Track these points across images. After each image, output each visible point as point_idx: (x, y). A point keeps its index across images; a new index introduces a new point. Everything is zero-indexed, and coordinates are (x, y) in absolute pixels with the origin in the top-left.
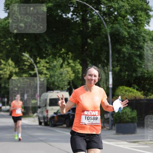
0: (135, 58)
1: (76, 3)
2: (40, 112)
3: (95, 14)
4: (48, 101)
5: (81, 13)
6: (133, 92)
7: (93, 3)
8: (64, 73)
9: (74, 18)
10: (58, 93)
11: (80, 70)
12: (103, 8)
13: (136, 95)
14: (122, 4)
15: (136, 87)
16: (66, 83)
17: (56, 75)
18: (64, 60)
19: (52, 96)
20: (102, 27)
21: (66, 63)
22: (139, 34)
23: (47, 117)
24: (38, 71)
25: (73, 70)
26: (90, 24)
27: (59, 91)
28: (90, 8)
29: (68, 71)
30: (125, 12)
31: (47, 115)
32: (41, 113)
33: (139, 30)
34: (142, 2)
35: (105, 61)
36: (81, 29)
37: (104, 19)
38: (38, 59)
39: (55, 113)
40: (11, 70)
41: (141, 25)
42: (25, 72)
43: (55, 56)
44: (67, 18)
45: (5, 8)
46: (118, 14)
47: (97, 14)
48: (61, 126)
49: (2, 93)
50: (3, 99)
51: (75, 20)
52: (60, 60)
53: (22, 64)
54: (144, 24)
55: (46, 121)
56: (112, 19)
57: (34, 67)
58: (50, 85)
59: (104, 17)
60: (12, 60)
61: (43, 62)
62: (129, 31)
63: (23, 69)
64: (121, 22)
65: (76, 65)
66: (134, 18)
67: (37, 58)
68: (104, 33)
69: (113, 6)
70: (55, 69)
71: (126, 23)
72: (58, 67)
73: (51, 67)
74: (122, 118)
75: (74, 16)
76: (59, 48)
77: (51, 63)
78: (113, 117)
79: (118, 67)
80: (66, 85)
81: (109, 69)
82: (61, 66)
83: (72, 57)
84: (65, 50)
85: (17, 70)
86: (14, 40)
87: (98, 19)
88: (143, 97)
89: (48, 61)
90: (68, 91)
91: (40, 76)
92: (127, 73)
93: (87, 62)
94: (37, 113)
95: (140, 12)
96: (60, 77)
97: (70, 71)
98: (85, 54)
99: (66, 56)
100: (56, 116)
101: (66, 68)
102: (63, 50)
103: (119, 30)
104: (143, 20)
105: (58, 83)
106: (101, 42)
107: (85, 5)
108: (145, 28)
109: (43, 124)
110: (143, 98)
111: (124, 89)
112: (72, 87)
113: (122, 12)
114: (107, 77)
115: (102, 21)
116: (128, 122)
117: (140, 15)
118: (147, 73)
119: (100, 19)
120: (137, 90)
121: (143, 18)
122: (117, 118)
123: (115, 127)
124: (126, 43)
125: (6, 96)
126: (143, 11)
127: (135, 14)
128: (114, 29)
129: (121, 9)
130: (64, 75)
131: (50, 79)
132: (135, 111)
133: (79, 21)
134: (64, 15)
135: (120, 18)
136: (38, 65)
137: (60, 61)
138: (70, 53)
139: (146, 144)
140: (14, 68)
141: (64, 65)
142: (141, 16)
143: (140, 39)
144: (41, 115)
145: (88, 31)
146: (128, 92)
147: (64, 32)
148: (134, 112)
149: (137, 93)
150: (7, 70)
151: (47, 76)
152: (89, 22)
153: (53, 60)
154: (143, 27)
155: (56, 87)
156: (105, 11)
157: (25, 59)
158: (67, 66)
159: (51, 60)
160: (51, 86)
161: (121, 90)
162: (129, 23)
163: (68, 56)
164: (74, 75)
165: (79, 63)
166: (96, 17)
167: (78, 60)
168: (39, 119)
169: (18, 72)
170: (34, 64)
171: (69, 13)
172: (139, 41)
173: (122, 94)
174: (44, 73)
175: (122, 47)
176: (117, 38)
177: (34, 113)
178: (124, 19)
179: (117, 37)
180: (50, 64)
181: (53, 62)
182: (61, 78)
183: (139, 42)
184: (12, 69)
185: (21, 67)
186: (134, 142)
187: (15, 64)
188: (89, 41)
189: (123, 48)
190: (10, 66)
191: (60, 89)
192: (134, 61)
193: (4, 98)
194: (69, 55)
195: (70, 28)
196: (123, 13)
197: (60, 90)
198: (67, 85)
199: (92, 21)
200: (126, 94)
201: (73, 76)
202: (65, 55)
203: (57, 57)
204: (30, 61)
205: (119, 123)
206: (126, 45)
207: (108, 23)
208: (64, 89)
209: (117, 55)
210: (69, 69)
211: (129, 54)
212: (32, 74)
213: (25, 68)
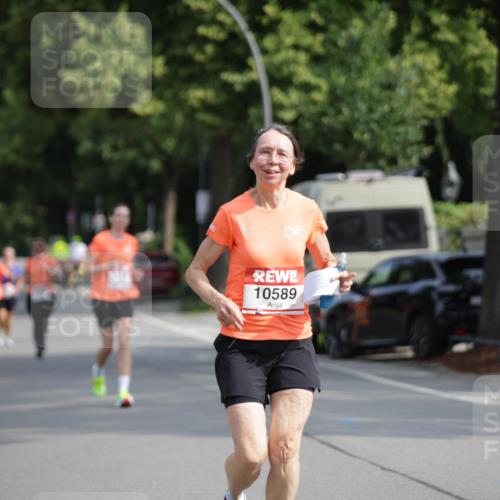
8: (402, 80)
10: (370, 181)
11: (488, 66)
16: (414, 133)
17: (363, 88)
18: (404, 13)
19: (339, 198)
24: (269, 74)
25: (447, 66)
27: (377, 174)
29: (422, 72)
38: (270, 9)
42: (199, 77)
49: (81, 185)
50: (86, 219)
52: (382, 15)
53: (184, 35)
57: (248, 52)
58: (329, 143)
63: (188, 61)
65: (464, 41)
67: (264, 4)
70: (357, 61)
72: (375, 50)
73: (333, 52)
77: (333, 27)
85: (159, 66)
89: (320, 20)
90: (426, 172)
91: (278, 95)
96: (380, 102)
97: (432, 73)
100: (362, 304)
101: (413, 53)
105: (371, 131)
112: (445, 153)
125: (99, 201)
130: (402, 91)
131: (331, 111)
136: (269, 42)
137: (385, 20)
153: (344, 14)
155: (363, 155)
157: (201, 12)
158: (422, 45)
159: (337, 15)
160: (337, 147)
164: (452, 89)
167: (481, 14)
169: (164, 75)
170: (250, 37)
174: (297, 80)
180: (331, 36)
181: (343, 25)
182: (386, 108)
185: (178, 51)
191: (382, 162)
193: (92, 212)
197: (378, 168)
201: (446, 94)
204: (228, 21)
208: (401, 162)
210: (430, 60)
212: (238, 88)
213: (199, 57)
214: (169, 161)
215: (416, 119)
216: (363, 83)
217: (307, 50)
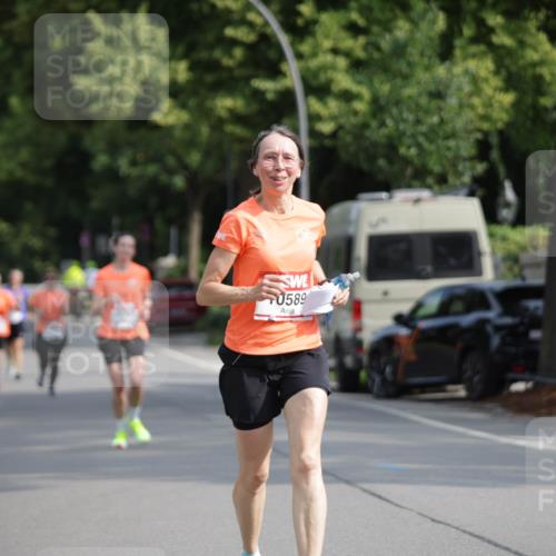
4: (361, 251)
8: (452, 90)
10: (417, 201)
16: (467, 148)
17: (410, 97)
18: (454, 11)
19: (384, 220)
23: (358, 344)
24: (304, 80)
25: (504, 73)
27: (425, 194)
29: (475, 80)
31: (358, 329)
38: (306, 9)
39: (399, 319)
42: (227, 84)
49: (95, 204)
52: (430, 16)
53: (210, 37)
55: (349, 361)
57: (282, 57)
58: (372, 158)
63: (214, 66)
65: (522, 44)
70: (403, 66)
72: (422, 54)
73: (376, 56)
77: (375, 29)
80: (465, 160)
85: (182, 71)
89: (361, 22)
90: (480, 192)
91: (316, 105)
96: (427, 112)
100: (408, 338)
101: (465, 58)
105: (418, 145)
112: (502, 170)
125: (116, 221)
130: (453, 101)
131: (374, 124)
136: (305, 48)
137: (434, 22)
153: (388, 15)
155: (409, 171)
157: (228, 11)
160: (382, 162)
164: (508, 98)
165: (543, 28)
167: (541, 14)
169: (188, 81)
170: (284, 39)
174: (335, 88)
180: (373, 38)
181: (387, 27)
182: (435, 119)
185: (203, 55)
187: (174, 38)
191: (430, 180)
193: (108, 234)
197: (429, 187)
198: (471, 159)
201: (503, 105)
204: (258, 20)
208: (451, 179)
210: (484, 66)
212: (270, 96)
213: (227, 62)
214: (193, 177)
215: (469, 132)
216: (409, 91)
217: (347, 54)
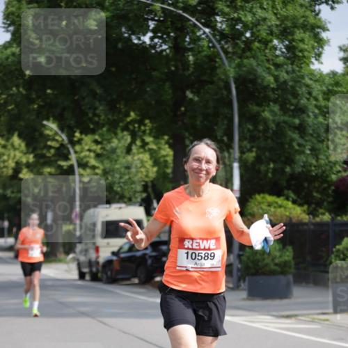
0: (290, 133)
1: (160, 12)
2: (81, 252)
3: (203, 36)
5: (172, 34)
6: (285, 208)
7: (199, 13)
8: (134, 165)
9: (156, 44)
10: (120, 208)
11: (170, 159)
12: (220, 22)
13: (290, 213)
14: (263, 15)
15: (292, 195)
16: (139, 188)
17: (118, 169)
18: (134, 136)
19: (107, 216)
20: (217, 65)
21: (138, 143)
22: (298, 80)
23: (97, 263)
24: (78, 161)
25: (153, 160)
26: (191, 58)
27: (123, 205)
28: (191, 23)
29: (142, 162)
30: (268, 32)
31: (98, 257)
32: (84, 253)
33: (299, 71)
34: (305, 11)
35: (225, 139)
36: (173, 68)
37: (222, 48)
38: (77, 134)
39: (113, 253)
40: (17, 158)
41: (302, 61)
42: (48, 163)
43: (113, 127)
44: (141, 44)
45: (5, 21)
46: (252, 36)
47: (207, 36)
48: (128, 282)
51: (158, 50)
52: (125, 138)
53: (42, 145)
54: (309, 58)
55: (94, 269)
56: (240, 47)
57: (69, 153)
59: (223, 42)
60: (20, 136)
61: (88, 140)
62: (276, 73)
63: (43, 156)
64: (259, 54)
65: (160, 148)
66: (287, 45)
67: (75, 132)
68: (223, 77)
69: (243, 19)
70: (114, 156)
71: (270, 57)
72: (122, 152)
73: (105, 152)
74: (260, 264)
75: (156, 40)
76: (123, 110)
77: (105, 142)
78: (240, 262)
79: (252, 151)
80: (138, 192)
81: (232, 156)
82: (129, 150)
83: (151, 130)
84: (136, 114)
85: (31, 158)
86: (24, 92)
87: (209, 47)
88: (305, 218)
89: (99, 140)
90: (144, 205)
91: (82, 171)
92: (272, 166)
93: (183, 142)
94: (75, 252)
95: (300, 33)
96: (124, 174)
97: (146, 162)
98: (180, 123)
99: (139, 127)
100: (116, 260)
101: (139, 153)
102: (132, 114)
103: (256, 71)
104: (306, 50)
105: (121, 187)
106: (215, 97)
107: (181, 16)
108: (312, 67)
109: (88, 277)
110: (307, 221)
111: (264, 200)
112: (152, 196)
113: (262, 32)
114: (229, 175)
115: (218, 52)
116: (273, 273)
117: (300, 39)
118: (315, 166)
119: (214, 47)
120: (294, 202)
121: (307, 45)
122: (250, 265)
123: (246, 283)
124: (271, 101)
125: (6, 215)
126: (308, 29)
127: (290, 37)
128: (244, 69)
129: (259, 24)
130: (133, 170)
132: (290, 248)
133: (168, 51)
134: (133, 37)
135: (257, 44)
136: (78, 148)
137: (126, 140)
138: (147, 121)
139: (313, 321)
140: (25, 154)
141: (134, 148)
142: (302, 40)
143: (300, 92)
144: (82, 258)
145: (187, 73)
146: (275, 207)
147: (134, 76)
148: (287, 250)
149: (294, 209)
150: (9, 158)
151: (97, 171)
152: (190, 53)
153: (110, 137)
154: (308, 65)
155: (117, 197)
156: (224, 30)
157: (48, 135)
158: (142, 150)
159: (106, 137)
161: (260, 203)
162: (277, 56)
163: (143, 128)
164: (155, 169)
165: (167, 143)
166: (205, 43)
167: (166, 137)
168: (79, 266)
169: (33, 162)
170: (69, 146)
171: (144, 35)
172: (298, 95)
173: (260, 211)
174: (90, 164)
175: (262, 109)
176: (250, 89)
177: (67, 253)
178: (266, 48)
179: (250, 85)
180: (104, 146)
181: (109, 141)
182: (127, 177)
183: (299, 98)
184: (21, 157)
185: (39, 152)
186: (288, 317)
187: (28, 145)
188: (189, 95)
189: (264, 111)
190: (15, 149)
191: (126, 200)
192: (288, 139)
194: (145, 125)
195: (149, 67)
196: (265, 34)
197: (125, 203)
198: (141, 192)
199: (196, 53)
200: (270, 210)
201: (153, 172)
202: (136, 125)
203: (119, 131)
204: (60, 139)
205: (253, 275)
206: (271, 104)
207: (230, 55)
208: (134, 200)
209: (251, 127)
210: (146, 157)
211: (278, 124)
212: (65, 168)
213: (48, 155)
215: (141, 182)
216: (117, 166)
217: (94, 151)
